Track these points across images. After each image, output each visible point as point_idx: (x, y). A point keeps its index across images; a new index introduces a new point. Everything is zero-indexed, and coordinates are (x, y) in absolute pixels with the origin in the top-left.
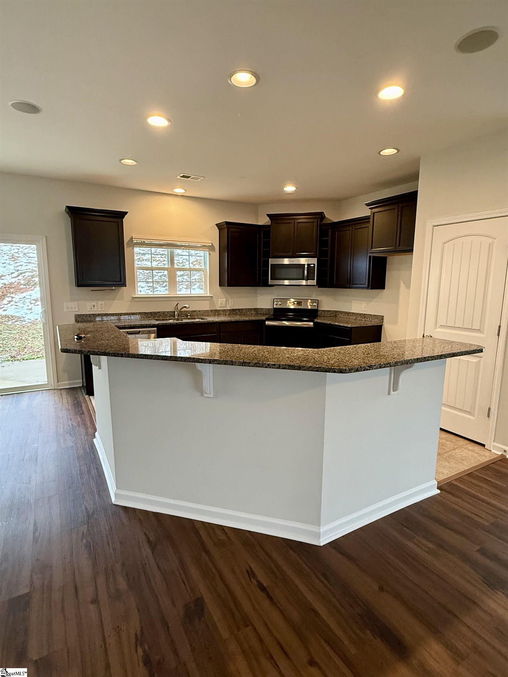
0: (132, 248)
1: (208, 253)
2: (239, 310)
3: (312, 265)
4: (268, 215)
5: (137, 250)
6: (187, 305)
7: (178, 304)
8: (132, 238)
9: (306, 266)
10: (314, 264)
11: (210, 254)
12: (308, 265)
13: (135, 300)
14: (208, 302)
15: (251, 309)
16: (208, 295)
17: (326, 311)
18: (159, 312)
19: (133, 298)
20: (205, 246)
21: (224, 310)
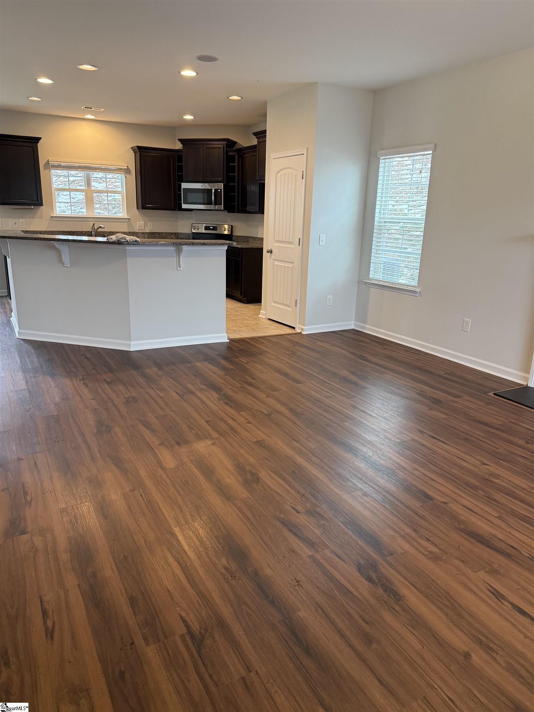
0: (49, 170)
1: (124, 176)
2: (159, 233)
3: (219, 191)
4: (180, 140)
5: (53, 171)
6: (103, 226)
7: (94, 224)
8: (48, 161)
9: (213, 191)
10: (221, 190)
11: (125, 177)
12: (216, 190)
13: (54, 219)
14: (126, 223)
15: (172, 233)
16: (126, 217)
17: (240, 236)
18: (77, 232)
19: (52, 217)
20: (121, 169)
21: (143, 233)
